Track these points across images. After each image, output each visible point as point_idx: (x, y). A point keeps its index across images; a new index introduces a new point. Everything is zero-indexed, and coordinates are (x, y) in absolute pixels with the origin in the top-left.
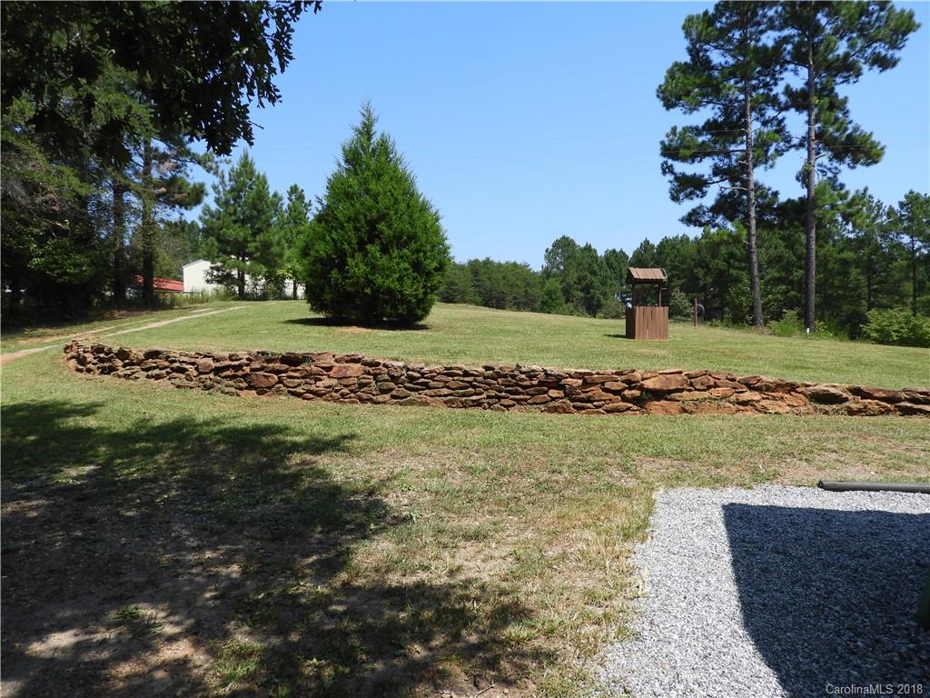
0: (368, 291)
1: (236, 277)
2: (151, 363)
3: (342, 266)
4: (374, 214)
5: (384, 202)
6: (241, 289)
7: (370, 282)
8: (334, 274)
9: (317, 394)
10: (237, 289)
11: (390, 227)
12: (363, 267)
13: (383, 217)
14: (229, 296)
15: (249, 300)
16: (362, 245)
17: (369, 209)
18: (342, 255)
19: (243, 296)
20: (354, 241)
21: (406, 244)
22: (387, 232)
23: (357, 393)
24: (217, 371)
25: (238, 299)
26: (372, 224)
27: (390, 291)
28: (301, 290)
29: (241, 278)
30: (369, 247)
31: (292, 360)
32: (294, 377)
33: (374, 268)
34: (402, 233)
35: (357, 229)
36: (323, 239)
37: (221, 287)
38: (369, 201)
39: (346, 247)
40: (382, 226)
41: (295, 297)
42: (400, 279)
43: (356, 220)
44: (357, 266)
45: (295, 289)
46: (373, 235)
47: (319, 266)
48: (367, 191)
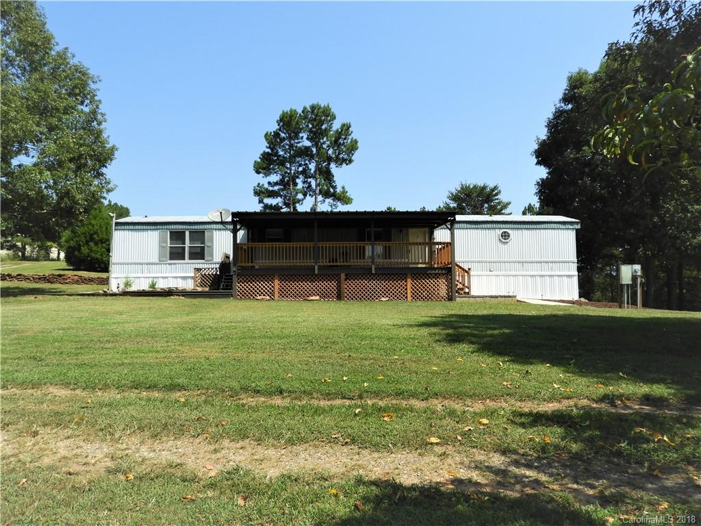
0: (89, 259)
1: (20, 246)
2: (18, 277)
3: (79, 250)
4: (92, 232)
5: (96, 227)
6: (23, 254)
7: (89, 256)
8: (76, 253)
9: (66, 283)
10: (20, 254)
11: (98, 236)
12: (87, 251)
13: (96, 233)
14: (15, 257)
15: (28, 260)
16: (87, 242)
17: (91, 230)
18: (80, 246)
19: (24, 258)
20: (84, 241)
21: (104, 243)
22: (97, 238)
23: (77, 282)
24: (39, 279)
25: (21, 260)
26: (91, 235)
27: (97, 259)
28: (62, 255)
29: (24, 248)
30: (90, 243)
31: (60, 276)
32: (60, 279)
33: (91, 251)
34: (103, 238)
35: (85, 237)
36: (72, 240)
37: (11, 252)
38: (90, 227)
39: (81, 243)
40: (95, 236)
41: (58, 259)
42: (101, 255)
43: (85, 233)
44: (85, 250)
45: (59, 254)
46: (92, 239)
47: (71, 249)
48: (90, 223)
